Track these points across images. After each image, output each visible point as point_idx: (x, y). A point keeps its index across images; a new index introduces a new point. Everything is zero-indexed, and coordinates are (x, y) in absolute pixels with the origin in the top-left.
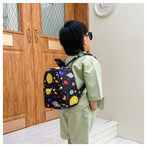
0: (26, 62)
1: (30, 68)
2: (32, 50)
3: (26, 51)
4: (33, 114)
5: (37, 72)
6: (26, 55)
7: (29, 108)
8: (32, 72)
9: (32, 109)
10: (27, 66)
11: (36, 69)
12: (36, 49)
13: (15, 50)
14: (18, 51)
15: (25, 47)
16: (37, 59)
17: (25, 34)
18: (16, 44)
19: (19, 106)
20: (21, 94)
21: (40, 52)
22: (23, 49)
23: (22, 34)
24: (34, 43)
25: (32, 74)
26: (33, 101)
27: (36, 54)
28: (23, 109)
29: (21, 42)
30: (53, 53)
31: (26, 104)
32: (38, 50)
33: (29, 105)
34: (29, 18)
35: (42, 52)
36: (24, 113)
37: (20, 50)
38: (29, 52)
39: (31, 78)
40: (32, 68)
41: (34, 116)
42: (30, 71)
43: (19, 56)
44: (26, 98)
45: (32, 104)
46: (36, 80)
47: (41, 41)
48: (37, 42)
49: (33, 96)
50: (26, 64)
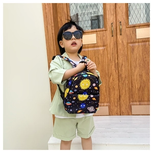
0: (109, 56)
1: (113, 62)
2: (116, 43)
3: (109, 46)
4: (116, 105)
5: (120, 65)
6: (109, 49)
7: (112, 99)
8: (115, 65)
9: (116, 100)
10: (110, 60)
11: (120, 61)
12: (120, 42)
13: (98, 47)
14: (101, 46)
15: (108, 42)
16: (122, 52)
17: (108, 29)
18: (100, 41)
20: (104, 86)
21: (125, 44)
22: (106, 44)
23: (105, 30)
24: (118, 36)
25: (115, 67)
26: (117, 93)
27: (120, 47)
28: (106, 99)
29: (104, 38)
30: (143, 42)
31: (109, 94)
32: (123, 42)
33: (112, 95)
34: (112, 13)
35: (128, 43)
36: (108, 102)
37: (104, 46)
38: (112, 46)
39: (114, 71)
40: (115, 61)
41: (119, 107)
42: (113, 64)
43: (102, 51)
44: (109, 89)
45: (116, 95)
46: (120, 72)
47: (127, 32)
48: (121, 34)
49: (116, 88)
50: (109, 58)
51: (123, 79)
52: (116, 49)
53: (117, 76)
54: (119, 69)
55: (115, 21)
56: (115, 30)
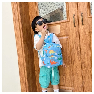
0: (72, 44)
2: (79, 33)
3: (71, 35)
5: (83, 53)
6: (71, 38)
7: (76, 84)
8: (78, 53)
9: (80, 86)
10: (73, 48)
12: (82, 31)
13: (62, 36)
14: (65, 36)
15: (71, 32)
16: (84, 41)
17: (71, 20)
18: (63, 31)
19: (67, 79)
22: (68, 34)
23: (68, 22)
25: (78, 55)
26: (80, 79)
27: (82, 36)
28: (70, 83)
29: (67, 29)
32: (85, 32)
33: (76, 81)
35: (90, 33)
36: (72, 87)
37: (67, 36)
38: (74, 36)
39: (77, 58)
40: (78, 49)
42: (76, 52)
43: (65, 40)
44: (73, 75)
45: (79, 81)
46: (83, 60)
47: (89, 22)
48: (83, 25)
49: (80, 74)
50: (72, 46)
51: (86, 67)
52: (78, 39)
53: (80, 63)
54: (82, 57)
55: (76, 12)
56: (77, 20)
